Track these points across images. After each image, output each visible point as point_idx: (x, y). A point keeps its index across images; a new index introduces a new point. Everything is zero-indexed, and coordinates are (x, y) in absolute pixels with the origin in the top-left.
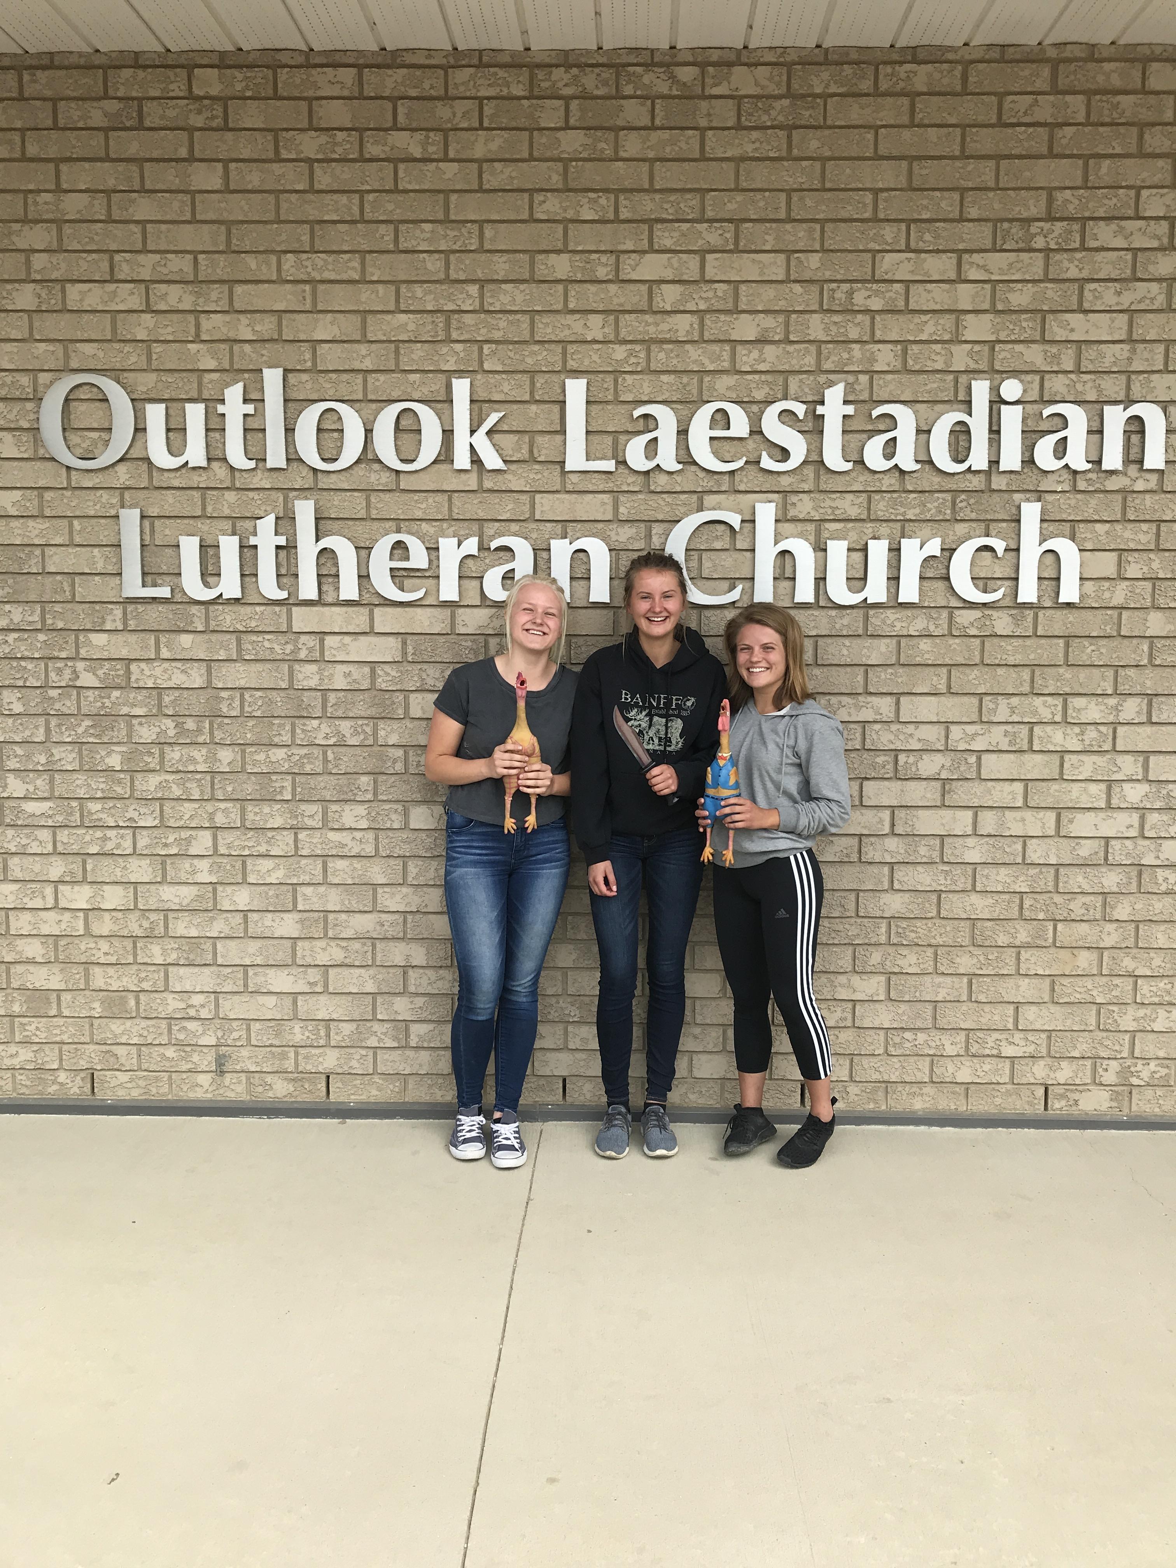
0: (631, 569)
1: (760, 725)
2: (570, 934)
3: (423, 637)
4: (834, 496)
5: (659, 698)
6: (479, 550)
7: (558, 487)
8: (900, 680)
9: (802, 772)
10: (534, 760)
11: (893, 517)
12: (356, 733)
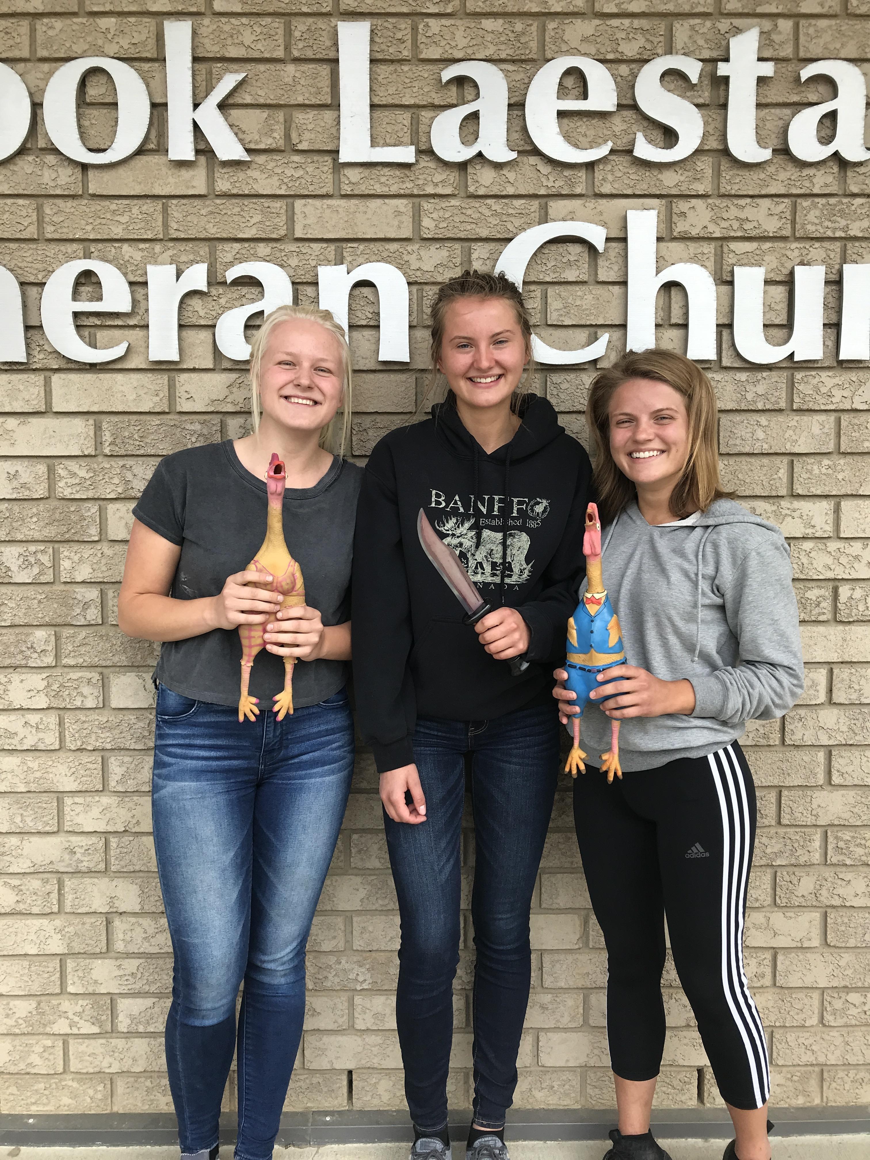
0: (440, 300)
1: (652, 542)
2: (356, 861)
3: (126, 418)
4: (742, 202)
5: (491, 502)
6: (209, 284)
7: (328, 189)
8: (840, 476)
9: (725, 620)
10: (292, 600)
11: (829, 234)
12: (27, 565)
